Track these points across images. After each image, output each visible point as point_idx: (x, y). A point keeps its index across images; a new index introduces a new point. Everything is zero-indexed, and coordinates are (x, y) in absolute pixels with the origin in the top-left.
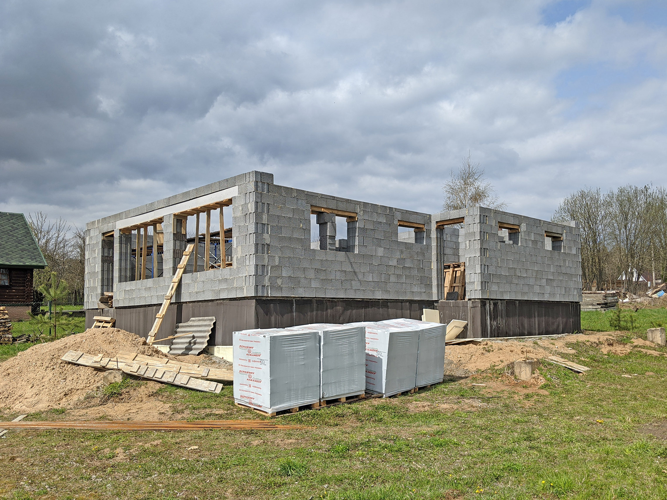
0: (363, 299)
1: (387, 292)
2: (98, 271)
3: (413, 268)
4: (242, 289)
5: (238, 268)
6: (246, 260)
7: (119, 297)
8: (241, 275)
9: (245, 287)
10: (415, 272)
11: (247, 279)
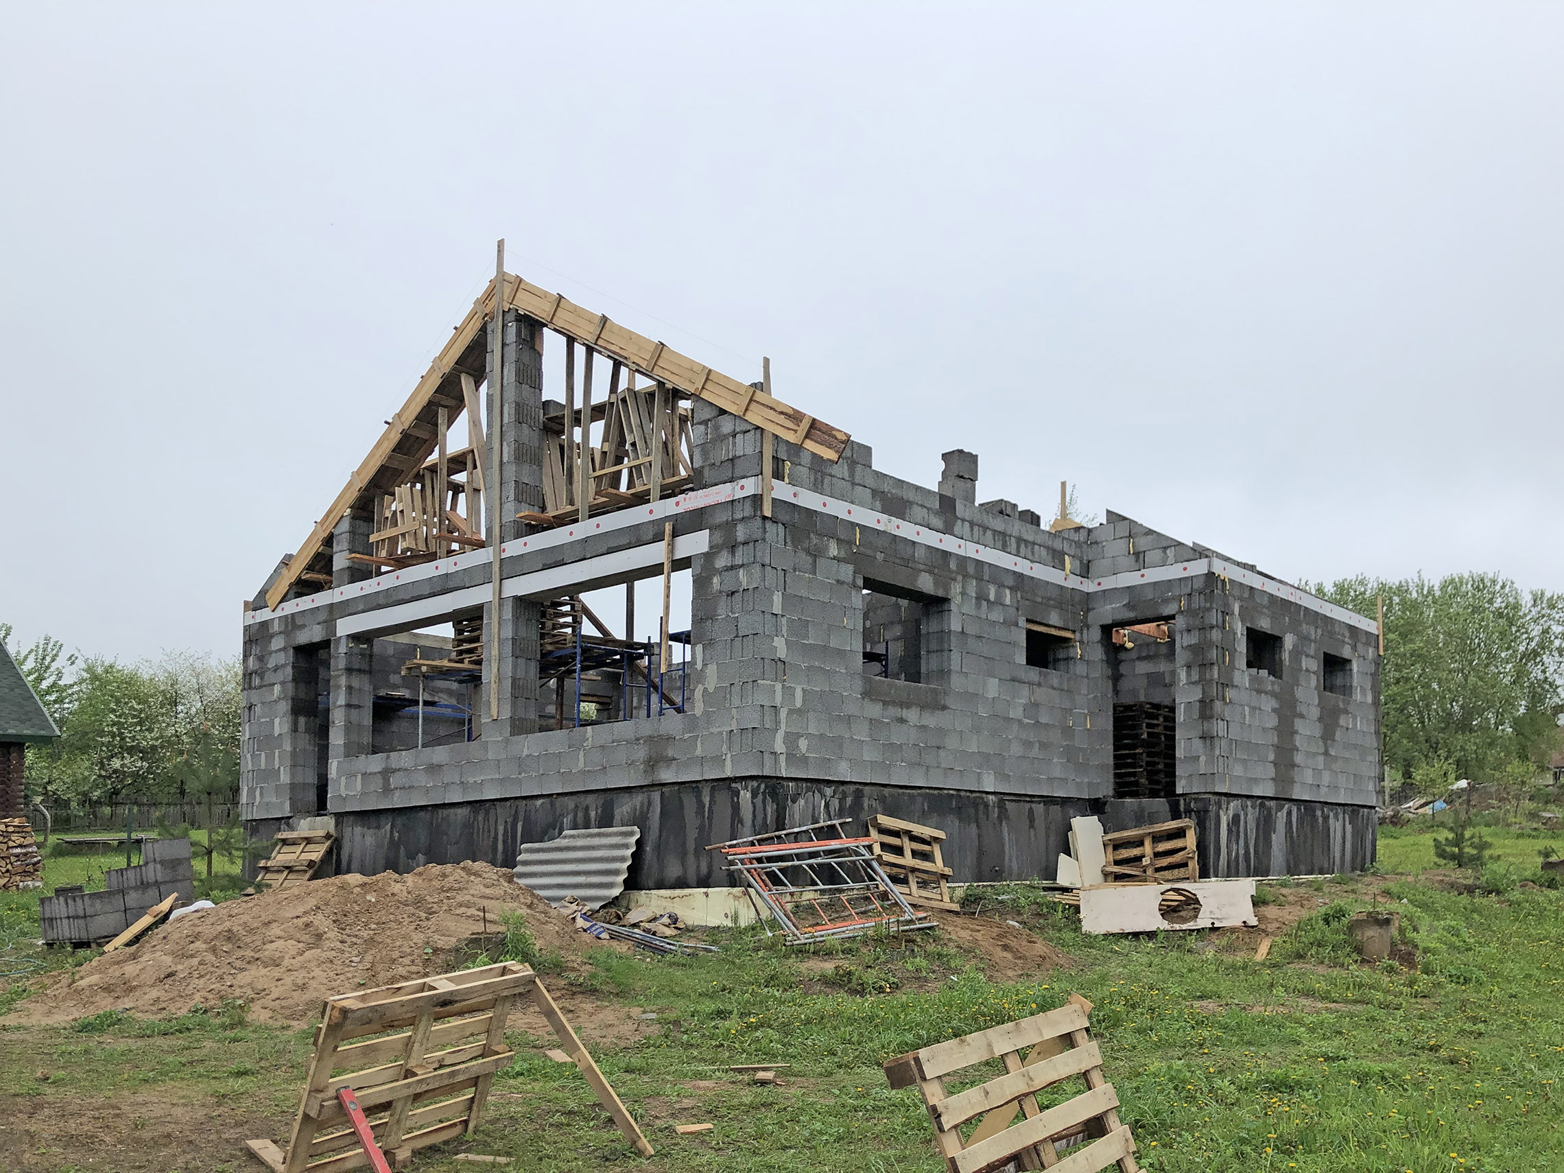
0: (958, 790)
1: (1006, 778)
2: (280, 735)
3: (1053, 726)
4: (719, 760)
5: (706, 713)
6: (731, 695)
7: (346, 789)
8: (715, 730)
9: (729, 755)
10: (1055, 736)
11: (736, 738)
